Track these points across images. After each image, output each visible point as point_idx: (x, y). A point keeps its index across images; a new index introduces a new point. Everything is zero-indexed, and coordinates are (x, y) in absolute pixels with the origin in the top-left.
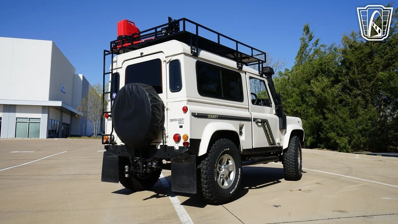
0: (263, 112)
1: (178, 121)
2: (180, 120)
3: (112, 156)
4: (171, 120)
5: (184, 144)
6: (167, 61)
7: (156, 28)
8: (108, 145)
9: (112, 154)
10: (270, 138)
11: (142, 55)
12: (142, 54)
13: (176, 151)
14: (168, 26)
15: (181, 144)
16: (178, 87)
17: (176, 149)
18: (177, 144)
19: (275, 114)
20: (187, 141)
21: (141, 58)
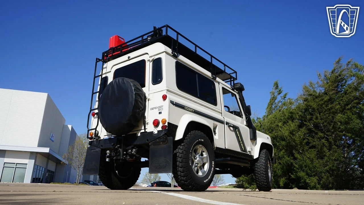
0: (235, 120)
1: (158, 108)
2: (160, 108)
3: (95, 150)
4: (151, 109)
5: (162, 127)
6: (150, 60)
7: (142, 36)
8: (92, 140)
9: (96, 148)
10: (242, 145)
11: (129, 59)
12: (129, 57)
13: (155, 135)
14: (153, 33)
15: (160, 128)
16: (159, 80)
17: (155, 133)
18: (156, 129)
19: (246, 125)
20: (165, 125)
21: (128, 61)
